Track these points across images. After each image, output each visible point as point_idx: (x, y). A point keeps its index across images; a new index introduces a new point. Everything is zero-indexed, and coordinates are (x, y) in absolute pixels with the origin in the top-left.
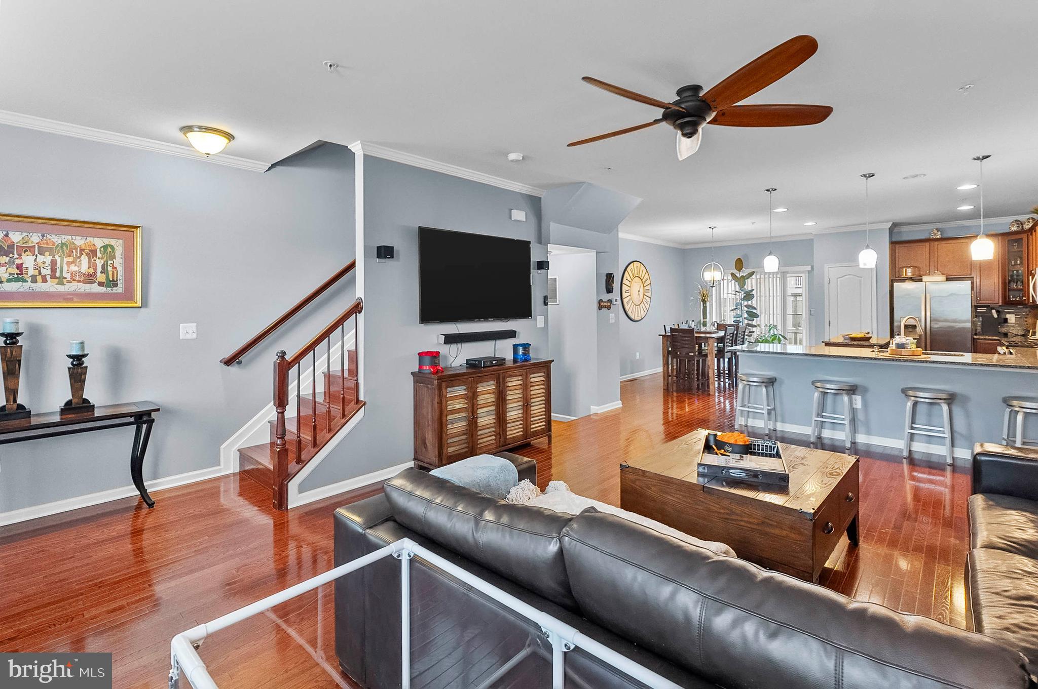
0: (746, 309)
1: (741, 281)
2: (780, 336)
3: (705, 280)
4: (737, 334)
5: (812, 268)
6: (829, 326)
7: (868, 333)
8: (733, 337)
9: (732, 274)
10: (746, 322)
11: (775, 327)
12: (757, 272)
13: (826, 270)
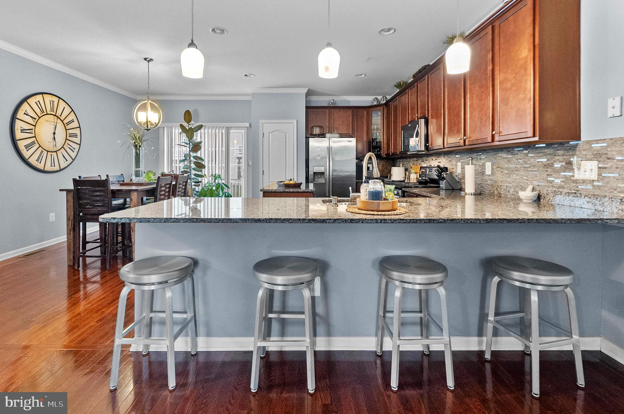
0: (194, 160)
1: (189, 132)
2: (223, 185)
3: (139, 121)
4: (175, 185)
5: (250, 125)
6: (263, 174)
7: (291, 180)
8: (169, 188)
9: (182, 126)
10: (193, 172)
11: (219, 176)
12: (205, 126)
13: (261, 125)
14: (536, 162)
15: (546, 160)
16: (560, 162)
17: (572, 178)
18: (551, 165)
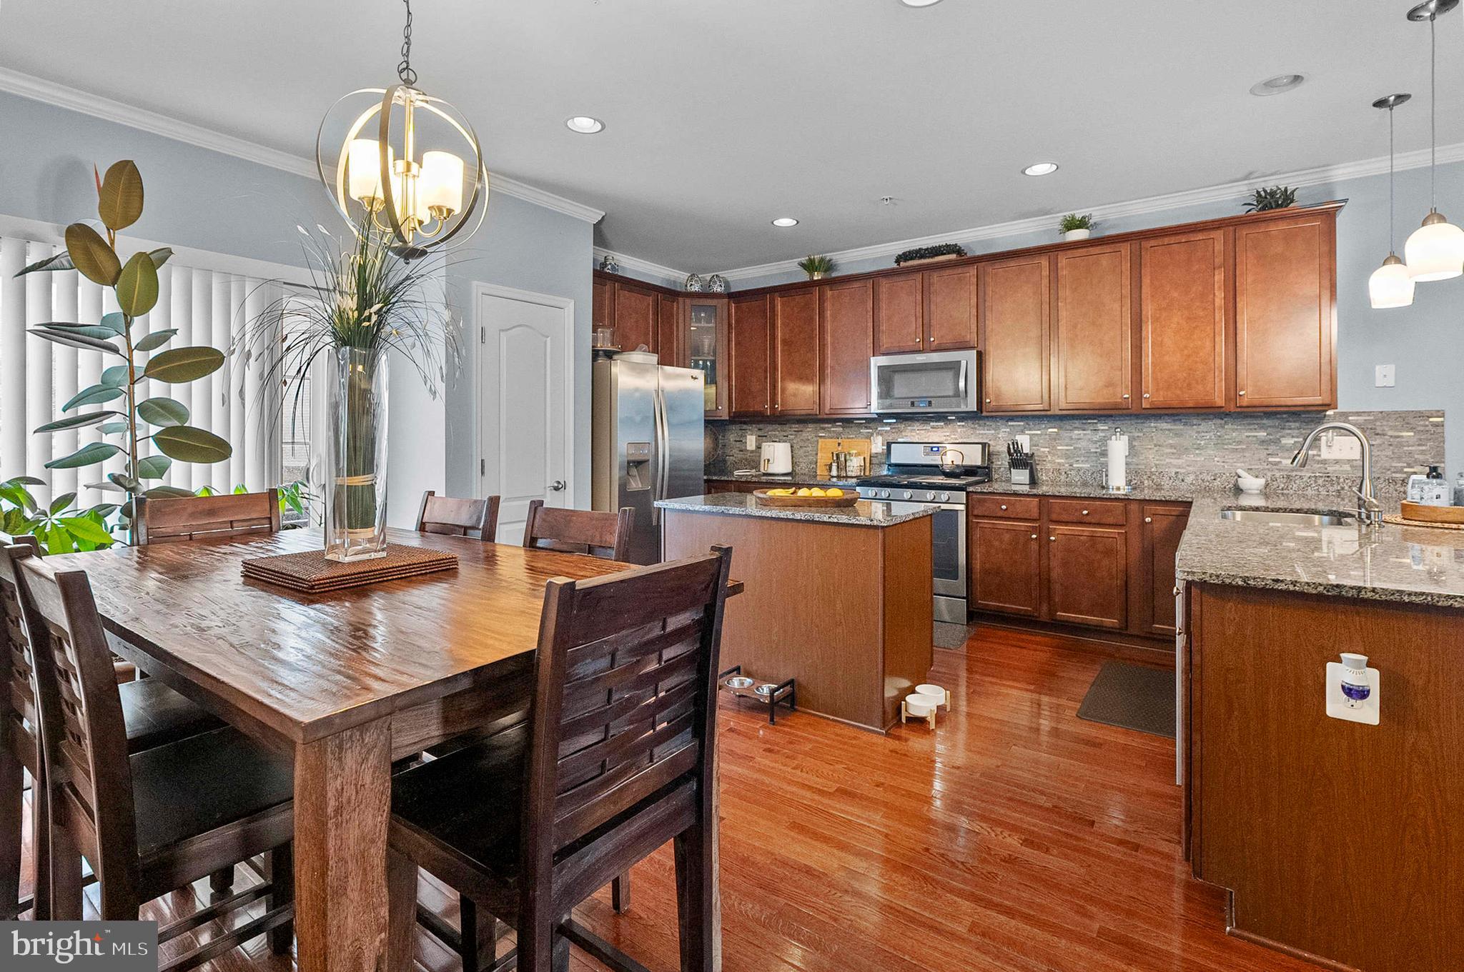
6: (482, 473)
14: (1244, 437)
15: (1265, 434)
16: (1293, 437)
17: (1317, 458)
18: (1277, 441)
